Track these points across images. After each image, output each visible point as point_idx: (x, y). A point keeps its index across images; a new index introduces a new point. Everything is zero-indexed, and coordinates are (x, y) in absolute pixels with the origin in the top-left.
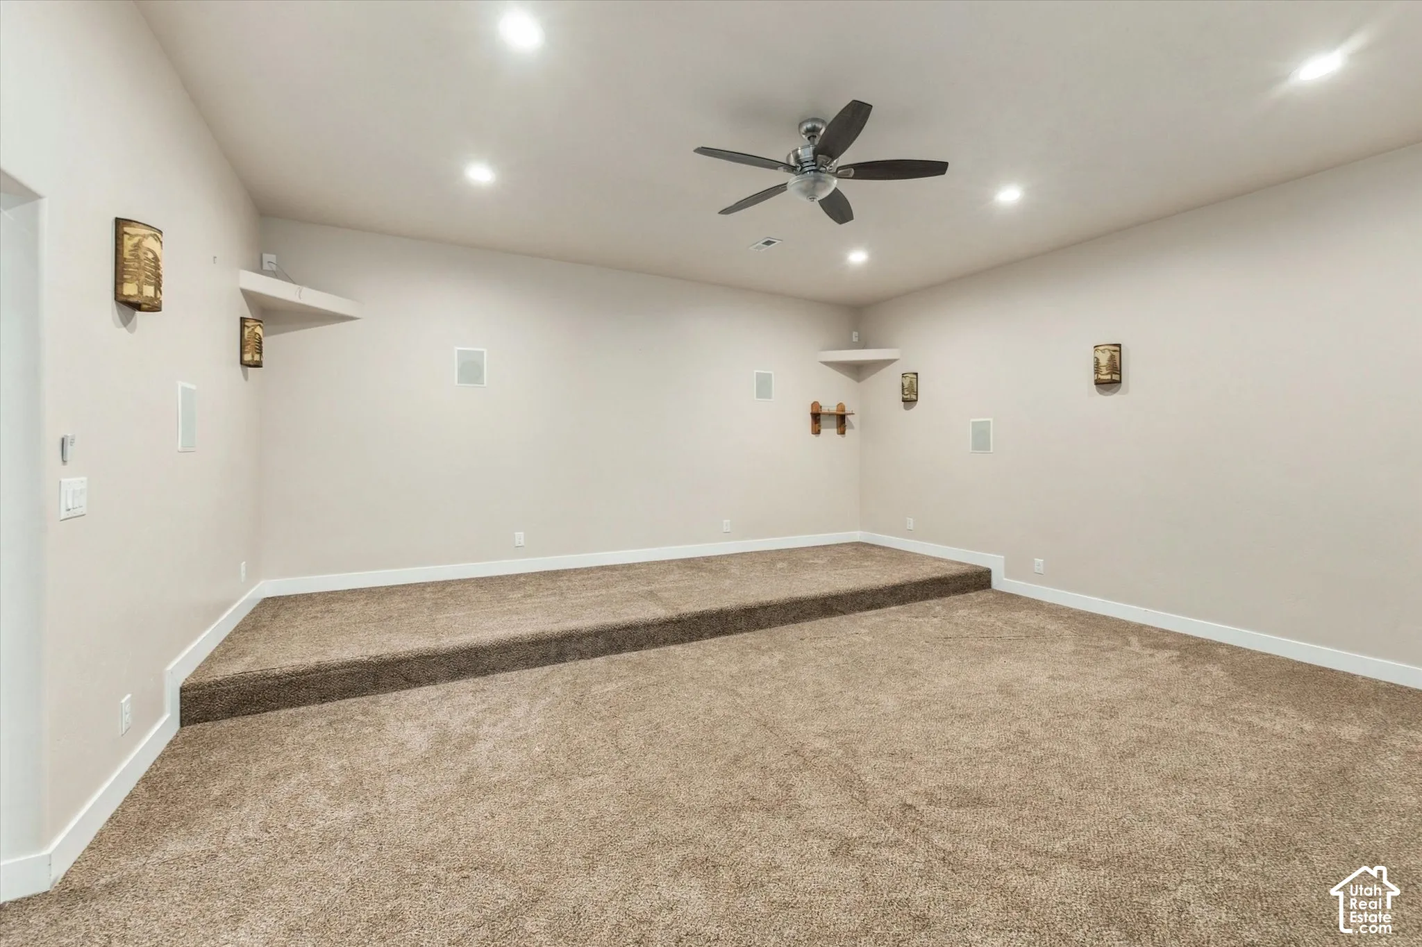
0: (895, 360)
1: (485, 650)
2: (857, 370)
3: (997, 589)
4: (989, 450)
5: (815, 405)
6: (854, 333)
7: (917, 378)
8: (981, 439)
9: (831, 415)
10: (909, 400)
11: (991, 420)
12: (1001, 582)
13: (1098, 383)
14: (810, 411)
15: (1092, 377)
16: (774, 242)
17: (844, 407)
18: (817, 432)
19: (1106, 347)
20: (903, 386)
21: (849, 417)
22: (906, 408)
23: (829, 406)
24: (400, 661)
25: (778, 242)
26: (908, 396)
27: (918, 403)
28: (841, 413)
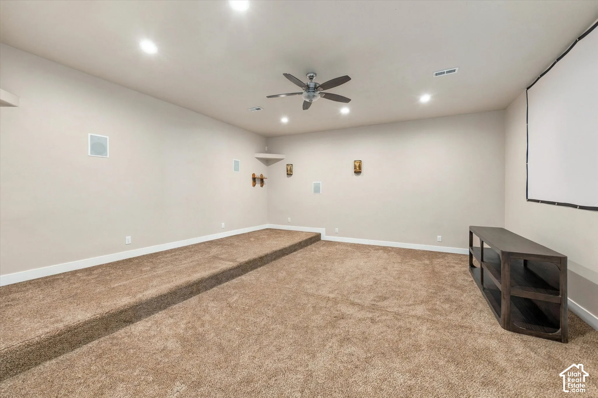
0: (283, 159)
1: (165, 295)
2: (267, 162)
3: (323, 240)
4: (320, 193)
5: (254, 175)
6: (266, 147)
7: (292, 166)
8: (317, 189)
9: (258, 178)
10: (289, 173)
11: (321, 182)
12: (324, 237)
13: (355, 172)
14: (252, 177)
15: (353, 171)
16: (261, 109)
17: (263, 176)
18: (254, 185)
19: (358, 161)
20: (287, 169)
21: (264, 180)
22: (287, 177)
23: (258, 175)
24: (121, 312)
25: (262, 109)
26: (290, 173)
27: (293, 175)
28: (262, 178)
